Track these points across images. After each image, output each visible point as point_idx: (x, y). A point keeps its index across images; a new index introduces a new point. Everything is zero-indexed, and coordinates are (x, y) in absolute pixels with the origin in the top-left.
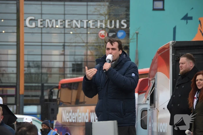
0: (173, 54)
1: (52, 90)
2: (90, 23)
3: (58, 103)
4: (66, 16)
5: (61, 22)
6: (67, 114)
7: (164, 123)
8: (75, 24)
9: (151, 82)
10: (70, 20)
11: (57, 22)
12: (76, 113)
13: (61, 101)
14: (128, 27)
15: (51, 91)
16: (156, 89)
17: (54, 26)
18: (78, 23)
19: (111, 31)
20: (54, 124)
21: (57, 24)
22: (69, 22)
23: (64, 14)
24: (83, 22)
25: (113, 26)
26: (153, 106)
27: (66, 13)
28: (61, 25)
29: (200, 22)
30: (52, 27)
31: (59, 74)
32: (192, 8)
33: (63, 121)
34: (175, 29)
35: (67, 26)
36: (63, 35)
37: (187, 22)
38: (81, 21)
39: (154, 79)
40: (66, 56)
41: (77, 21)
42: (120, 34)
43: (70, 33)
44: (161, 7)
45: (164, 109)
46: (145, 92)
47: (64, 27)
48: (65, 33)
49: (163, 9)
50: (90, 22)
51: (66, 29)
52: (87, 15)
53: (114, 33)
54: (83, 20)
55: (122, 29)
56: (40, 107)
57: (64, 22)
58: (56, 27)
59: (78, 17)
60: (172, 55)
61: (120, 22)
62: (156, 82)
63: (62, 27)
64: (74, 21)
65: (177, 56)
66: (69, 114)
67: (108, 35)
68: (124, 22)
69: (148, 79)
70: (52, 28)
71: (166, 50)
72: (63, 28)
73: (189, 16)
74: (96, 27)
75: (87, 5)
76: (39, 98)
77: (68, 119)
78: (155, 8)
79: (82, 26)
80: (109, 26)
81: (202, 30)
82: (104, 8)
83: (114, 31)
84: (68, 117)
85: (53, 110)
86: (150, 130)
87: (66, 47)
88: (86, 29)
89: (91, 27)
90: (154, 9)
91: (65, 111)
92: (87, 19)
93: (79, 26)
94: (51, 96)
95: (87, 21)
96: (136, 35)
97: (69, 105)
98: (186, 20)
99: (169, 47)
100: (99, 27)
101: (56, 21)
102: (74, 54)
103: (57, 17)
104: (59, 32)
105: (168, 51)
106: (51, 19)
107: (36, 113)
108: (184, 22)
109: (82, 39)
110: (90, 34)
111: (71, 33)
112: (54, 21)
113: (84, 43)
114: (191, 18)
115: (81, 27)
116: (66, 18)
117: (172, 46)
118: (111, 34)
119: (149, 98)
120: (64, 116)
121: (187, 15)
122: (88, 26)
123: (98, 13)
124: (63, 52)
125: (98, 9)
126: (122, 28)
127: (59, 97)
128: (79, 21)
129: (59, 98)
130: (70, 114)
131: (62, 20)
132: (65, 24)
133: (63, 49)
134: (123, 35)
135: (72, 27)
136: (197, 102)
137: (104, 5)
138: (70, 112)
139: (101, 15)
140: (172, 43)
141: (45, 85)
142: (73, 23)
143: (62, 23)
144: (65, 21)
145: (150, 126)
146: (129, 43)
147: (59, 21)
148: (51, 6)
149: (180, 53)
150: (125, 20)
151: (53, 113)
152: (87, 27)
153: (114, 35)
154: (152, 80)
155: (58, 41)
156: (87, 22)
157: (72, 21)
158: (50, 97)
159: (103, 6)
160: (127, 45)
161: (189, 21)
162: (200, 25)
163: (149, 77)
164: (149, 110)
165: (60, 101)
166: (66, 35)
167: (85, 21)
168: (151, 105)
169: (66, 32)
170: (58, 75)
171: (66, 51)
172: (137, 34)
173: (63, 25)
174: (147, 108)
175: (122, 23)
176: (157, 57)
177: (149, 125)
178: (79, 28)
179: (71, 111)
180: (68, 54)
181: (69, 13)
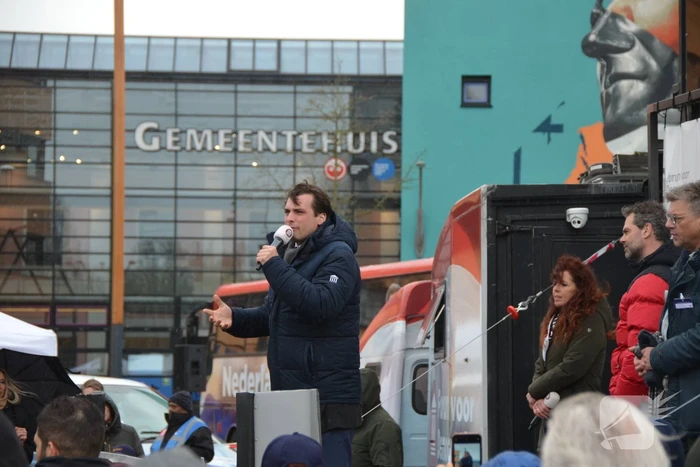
0: (490, 219)
1: (197, 315)
2: (301, 140)
3: (212, 348)
4: (240, 120)
5: (226, 135)
6: (236, 375)
7: (466, 398)
8: (263, 141)
9: (437, 290)
10: (249, 132)
11: (215, 136)
12: (257, 374)
13: (220, 342)
14: (399, 151)
15: (193, 314)
16: (448, 308)
17: (209, 147)
18: (271, 140)
19: (356, 159)
20: (202, 401)
21: (215, 142)
22: (246, 135)
23: (236, 116)
24: (285, 136)
25: (361, 149)
26: (441, 354)
27: (240, 112)
28: (226, 144)
29: (582, 137)
30: (204, 149)
31: (222, 272)
32: (563, 103)
33: (224, 395)
34: (518, 156)
35: (241, 148)
36: (232, 169)
37: (549, 139)
38: (279, 134)
39: (445, 283)
40: (239, 226)
41: (269, 133)
42: (380, 169)
43: (252, 166)
44: (483, 98)
45: (466, 360)
46: (422, 317)
47: (235, 150)
48: (236, 166)
49: (487, 105)
50: (301, 136)
51: (239, 155)
52: (295, 117)
53: (365, 167)
54: (284, 133)
55: (384, 155)
56: (171, 358)
57: (234, 136)
58: (214, 149)
59: (271, 124)
60: (488, 221)
61: (380, 136)
62: (448, 290)
63: (230, 149)
64: (262, 135)
65: (499, 224)
66: (239, 375)
67: (348, 169)
68: (391, 137)
69: (430, 284)
70: (204, 153)
71: (473, 208)
72: (231, 152)
73: (554, 121)
74: (319, 151)
75: (295, 93)
76: (167, 335)
77: (237, 388)
78: (466, 100)
79: (281, 147)
80: (351, 149)
81: (586, 159)
82: (333, 100)
83: (365, 159)
84: (235, 385)
85: (196, 364)
86: (434, 417)
87: (238, 202)
88: (291, 156)
89: (305, 149)
90: (465, 105)
91: (230, 367)
92: (295, 129)
93: (273, 147)
94: (195, 328)
95: (295, 133)
96: (417, 170)
97: (240, 352)
98: (546, 134)
99: (479, 201)
100: (325, 150)
101: (215, 133)
102: (263, 220)
103: (215, 122)
104: (223, 162)
105: (477, 212)
106: (200, 129)
107: (160, 374)
108: (542, 137)
109: (275, 181)
110: (302, 166)
111: (255, 164)
112: (208, 133)
113: (281, 190)
114: (559, 128)
115: (279, 150)
116: (239, 127)
117: (488, 197)
118: (356, 169)
119: (432, 334)
120: (226, 380)
121: (549, 119)
122: (298, 147)
123: (319, 113)
124: (231, 216)
125: (318, 102)
126: (386, 151)
127: (214, 331)
128: (274, 134)
129: (215, 335)
130: (243, 376)
131: (229, 131)
132: (236, 139)
133: (232, 208)
134: (387, 172)
135: (255, 150)
136: (551, 341)
137: (333, 93)
138: (242, 371)
139: (326, 117)
140: (486, 190)
141: (184, 299)
142: (257, 140)
143: (229, 140)
144: (236, 133)
145: (434, 405)
146: (399, 192)
147: (222, 134)
148: (202, 95)
149: (508, 217)
150: (394, 133)
151: (197, 373)
152: (295, 150)
153: (364, 170)
154: (440, 284)
155: (221, 187)
156: (294, 137)
157: (256, 133)
158: (192, 331)
159: (330, 96)
160: (394, 195)
161: (553, 135)
162: (581, 146)
163: (434, 278)
164: (433, 364)
165: (217, 342)
166: (239, 169)
167: (290, 135)
168: (436, 351)
169: (238, 162)
170: (218, 275)
171: (239, 211)
172: (421, 167)
173: (233, 145)
174: (427, 360)
175: (386, 139)
176: (450, 227)
177: (432, 404)
178: (275, 153)
179: (246, 367)
180: (247, 219)
181: (249, 113)
